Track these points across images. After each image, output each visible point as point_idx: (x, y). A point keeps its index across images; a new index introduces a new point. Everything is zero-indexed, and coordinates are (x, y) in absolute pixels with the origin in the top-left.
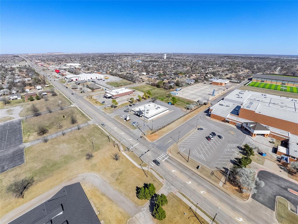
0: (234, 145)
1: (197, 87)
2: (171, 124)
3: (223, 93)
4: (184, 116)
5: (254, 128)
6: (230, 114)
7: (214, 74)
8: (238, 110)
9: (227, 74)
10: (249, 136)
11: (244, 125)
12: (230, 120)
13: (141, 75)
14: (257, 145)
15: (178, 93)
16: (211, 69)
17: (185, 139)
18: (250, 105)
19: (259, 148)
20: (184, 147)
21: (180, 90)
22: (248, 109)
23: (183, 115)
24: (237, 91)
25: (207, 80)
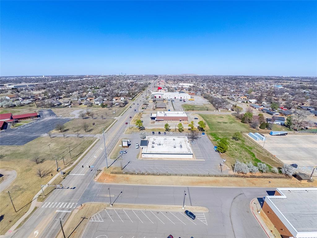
17: (133, 209)
21: (283, 135)
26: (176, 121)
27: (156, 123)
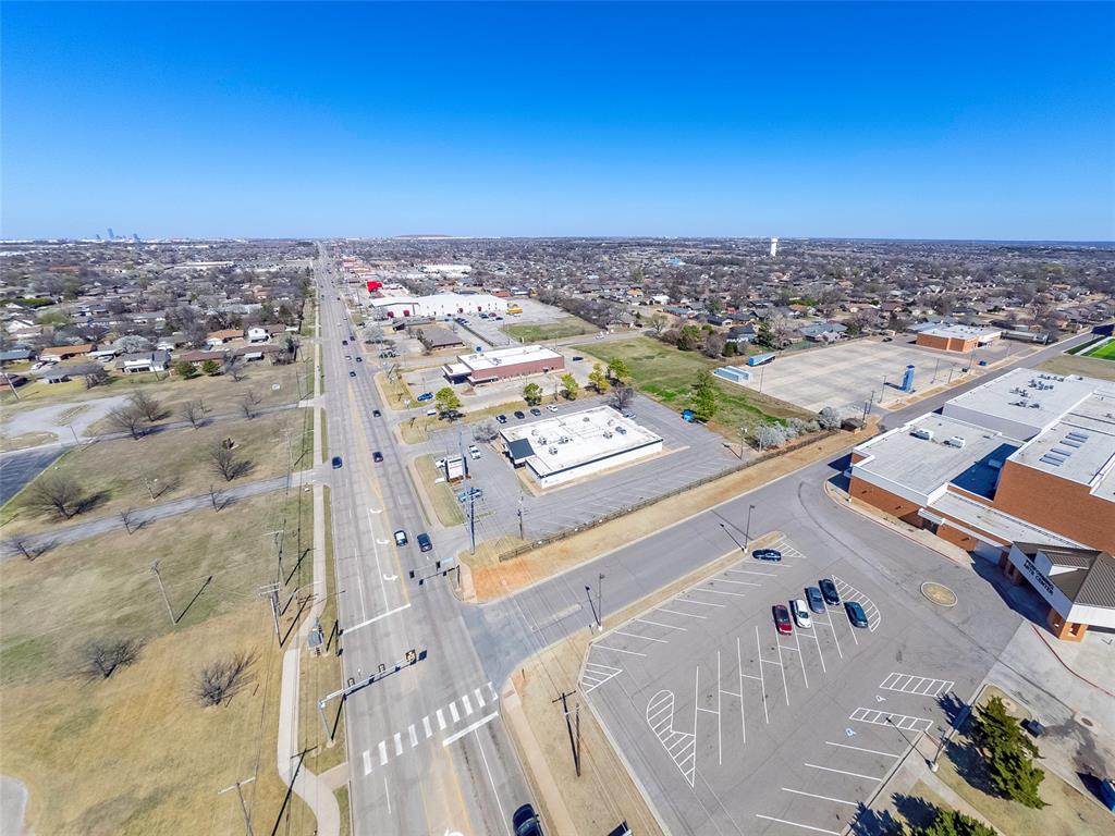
0: (925, 685)
1: (846, 355)
2: (635, 516)
3: (959, 381)
4: (720, 476)
5: (1074, 589)
6: (949, 488)
7: (940, 306)
8: (998, 470)
9: (996, 309)
10: (1041, 629)
11: (1018, 560)
12: (944, 521)
13: (646, 304)
14: (1080, 703)
15: (750, 374)
16: (938, 290)
17: (657, 607)
18: (1065, 448)
19: (1094, 730)
20: (616, 663)
21: (768, 361)
22: (1049, 469)
23: (718, 471)
24: (1021, 377)
25: (900, 327)
26: (536, 374)
27: (478, 390)
